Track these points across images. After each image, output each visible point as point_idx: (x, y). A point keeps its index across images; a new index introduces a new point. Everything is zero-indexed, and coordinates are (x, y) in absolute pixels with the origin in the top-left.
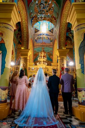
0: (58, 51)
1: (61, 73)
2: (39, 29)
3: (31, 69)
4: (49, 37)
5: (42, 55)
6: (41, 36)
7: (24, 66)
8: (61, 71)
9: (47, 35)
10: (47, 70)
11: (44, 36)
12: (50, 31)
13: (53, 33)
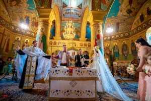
0: (91, 14)
1: (96, 43)
2: (67, 4)
3: (57, 44)
4: (77, 12)
5: (70, 24)
6: (70, 11)
7: (42, 31)
8: (96, 40)
9: (75, 10)
10: (74, 45)
11: (72, 11)
12: (78, 7)
13: (81, 9)
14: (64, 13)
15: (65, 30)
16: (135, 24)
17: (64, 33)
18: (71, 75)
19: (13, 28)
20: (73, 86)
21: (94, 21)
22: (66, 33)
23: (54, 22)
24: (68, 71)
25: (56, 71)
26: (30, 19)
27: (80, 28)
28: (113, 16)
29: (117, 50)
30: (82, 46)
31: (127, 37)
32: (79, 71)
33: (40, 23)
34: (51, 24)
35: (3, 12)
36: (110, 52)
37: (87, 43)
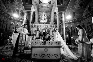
1: (60, 25)
2: (42, 1)
3: (36, 26)
4: (48, 7)
5: (44, 14)
6: (43, 6)
8: (60, 23)
9: (47, 5)
10: (47, 27)
11: (45, 6)
12: (49, 3)
13: (51, 4)
14: (40, 7)
15: (41, 17)
16: (85, 13)
17: (40, 20)
18: (45, 45)
19: (9, 17)
20: (46, 52)
21: (59, 12)
22: (42, 19)
23: (34, 13)
24: (43, 42)
25: (36, 42)
26: (19, 11)
27: (50, 16)
28: (71, 8)
29: (73, 30)
30: (51, 27)
31: (80, 21)
32: (50, 42)
33: (25, 13)
34: (32, 14)
35: (3, 7)
36: (69, 31)
37: (55, 25)
